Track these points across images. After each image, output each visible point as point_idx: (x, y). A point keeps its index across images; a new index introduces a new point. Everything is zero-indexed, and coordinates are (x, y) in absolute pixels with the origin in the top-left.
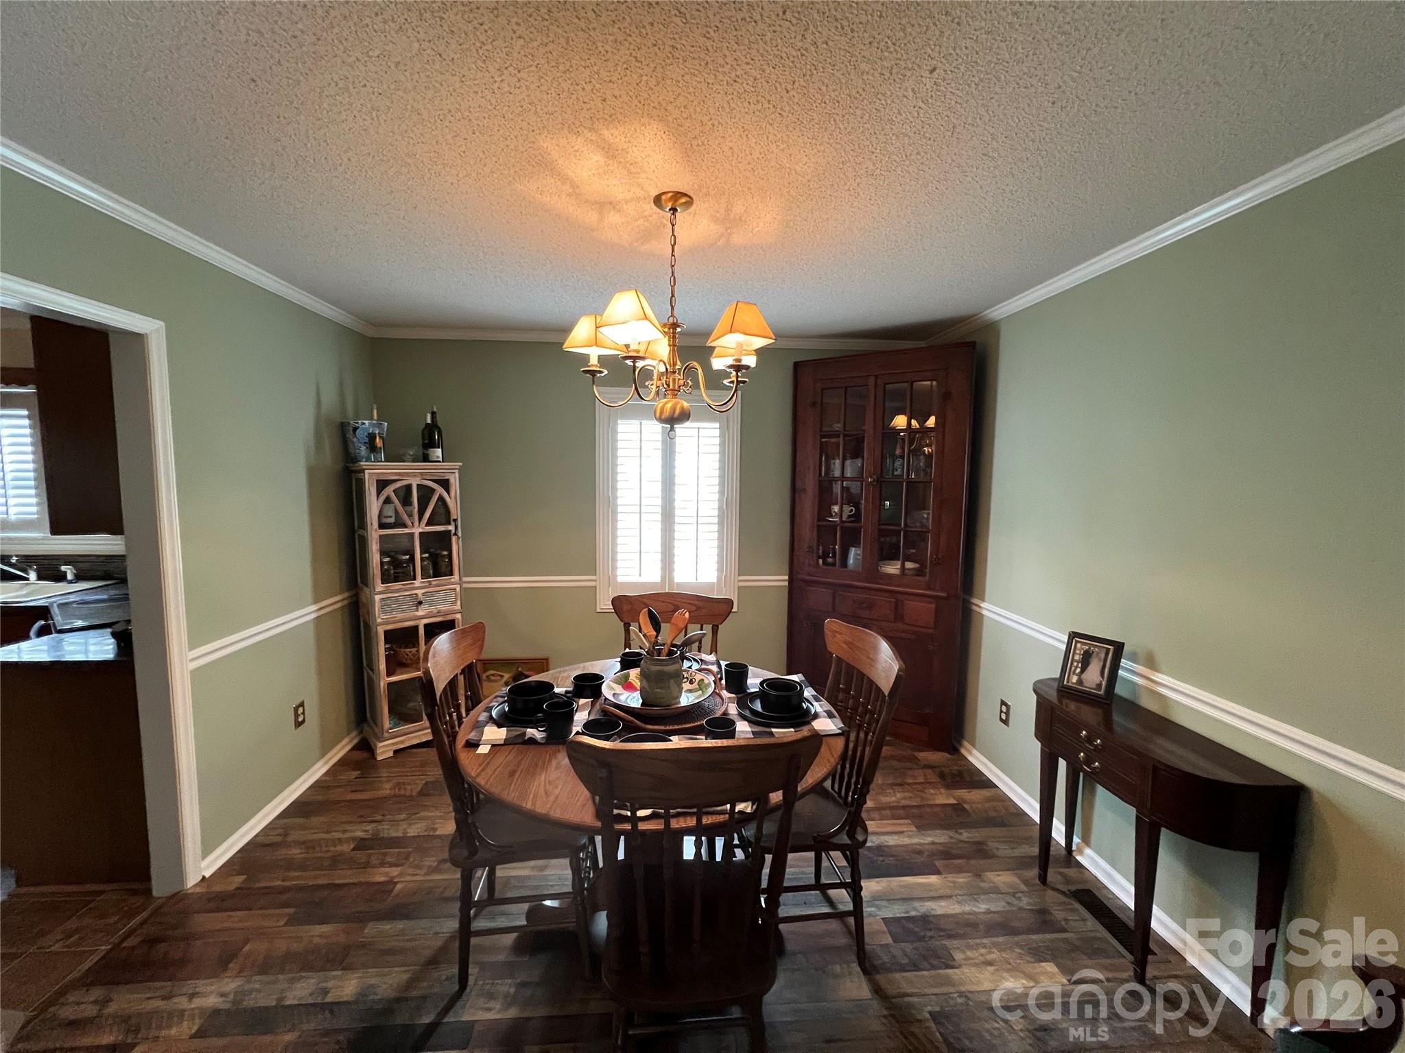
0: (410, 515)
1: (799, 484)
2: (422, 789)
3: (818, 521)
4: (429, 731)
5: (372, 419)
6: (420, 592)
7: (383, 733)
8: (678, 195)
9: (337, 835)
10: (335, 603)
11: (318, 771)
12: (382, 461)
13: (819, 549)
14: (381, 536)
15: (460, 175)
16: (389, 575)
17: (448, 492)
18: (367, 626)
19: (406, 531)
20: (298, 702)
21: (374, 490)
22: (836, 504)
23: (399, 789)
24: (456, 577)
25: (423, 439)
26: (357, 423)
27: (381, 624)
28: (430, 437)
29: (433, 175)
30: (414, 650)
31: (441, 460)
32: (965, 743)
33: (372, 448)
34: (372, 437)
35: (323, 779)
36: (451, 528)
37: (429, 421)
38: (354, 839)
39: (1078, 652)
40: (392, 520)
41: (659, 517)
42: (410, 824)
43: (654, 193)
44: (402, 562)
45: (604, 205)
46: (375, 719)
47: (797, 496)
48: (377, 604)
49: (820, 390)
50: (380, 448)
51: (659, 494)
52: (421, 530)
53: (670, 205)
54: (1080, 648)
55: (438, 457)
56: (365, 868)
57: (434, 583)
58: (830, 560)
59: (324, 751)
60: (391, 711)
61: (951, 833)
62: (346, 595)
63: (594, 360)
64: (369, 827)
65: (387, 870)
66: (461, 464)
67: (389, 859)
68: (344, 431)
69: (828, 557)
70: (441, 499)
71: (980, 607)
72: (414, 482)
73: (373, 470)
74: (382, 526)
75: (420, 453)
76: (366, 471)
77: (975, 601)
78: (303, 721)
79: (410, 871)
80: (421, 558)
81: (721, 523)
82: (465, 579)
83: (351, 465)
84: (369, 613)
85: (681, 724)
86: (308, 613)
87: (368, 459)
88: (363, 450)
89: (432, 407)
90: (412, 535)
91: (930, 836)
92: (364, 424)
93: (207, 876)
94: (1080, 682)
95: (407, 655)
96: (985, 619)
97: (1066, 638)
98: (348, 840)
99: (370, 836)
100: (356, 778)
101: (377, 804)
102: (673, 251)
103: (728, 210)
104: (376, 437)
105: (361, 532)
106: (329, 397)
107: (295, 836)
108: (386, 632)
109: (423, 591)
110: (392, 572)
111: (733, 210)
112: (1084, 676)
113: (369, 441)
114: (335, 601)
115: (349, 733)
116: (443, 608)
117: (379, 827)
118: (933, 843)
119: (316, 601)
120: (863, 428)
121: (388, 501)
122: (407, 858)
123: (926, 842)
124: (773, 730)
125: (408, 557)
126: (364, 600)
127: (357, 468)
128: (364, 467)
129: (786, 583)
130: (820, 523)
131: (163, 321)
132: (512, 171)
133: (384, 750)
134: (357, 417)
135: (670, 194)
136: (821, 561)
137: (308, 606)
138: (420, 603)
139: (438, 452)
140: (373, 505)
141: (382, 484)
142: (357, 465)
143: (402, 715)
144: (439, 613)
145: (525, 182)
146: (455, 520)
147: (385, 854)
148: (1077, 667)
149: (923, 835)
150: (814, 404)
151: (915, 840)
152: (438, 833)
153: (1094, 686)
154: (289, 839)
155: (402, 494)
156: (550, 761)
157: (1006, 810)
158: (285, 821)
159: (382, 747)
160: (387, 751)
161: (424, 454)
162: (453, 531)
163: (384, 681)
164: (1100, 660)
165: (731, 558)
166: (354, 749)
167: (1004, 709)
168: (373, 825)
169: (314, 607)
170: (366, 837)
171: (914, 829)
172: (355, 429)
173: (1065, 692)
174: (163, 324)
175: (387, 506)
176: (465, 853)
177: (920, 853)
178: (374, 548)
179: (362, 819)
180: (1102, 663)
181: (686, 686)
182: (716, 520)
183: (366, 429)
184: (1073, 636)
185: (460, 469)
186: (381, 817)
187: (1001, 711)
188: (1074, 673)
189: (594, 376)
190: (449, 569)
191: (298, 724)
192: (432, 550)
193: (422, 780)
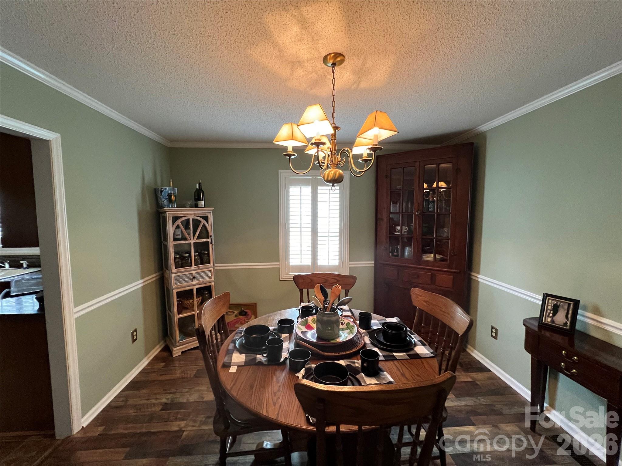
0: (189, 234)
1: (379, 216)
2: (195, 374)
3: (390, 234)
4: (197, 342)
5: (170, 186)
6: (194, 272)
7: (176, 343)
8: (338, 55)
9: (153, 401)
10: (153, 278)
11: (144, 363)
12: (175, 207)
13: (389, 248)
14: (174, 245)
15: (218, 45)
16: (179, 264)
17: (207, 222)
18: (168, 290)
19: (187, 242)
20: (134, 329)
21: (171, 222)
22: (399, 226)
23: (184, 374)
24: (211, 264)
25: (195, 196)
26: (163, 189)
27: (175, 289)
28: (198, 195)
29: (202, 44)
30: (191, 301)
31: (204, 206)
32: (469, 346)
33: (170, 201)
34: (170, 196)
35: (147, 368)
36: (209, 240)
37: (198, 188)
38: (161, 404)
39: (550, 304)
40: (180, 237)
41: (310, 233)
42: (190, 395)
43: (324, 54)
44: (185, 257)
45: (296, 63)
46: (172, 335)
47: (378, 222)
48: (173, 279)
49: (390, 169)
50: (174, 201)
51: (310, 222)
52: (194, 241)
53: (331, 62)
54: (551, 303)
55: (202, 205)
56: (166, 422)
57: (200, 268)
58: (395, 254)
59: (147, 353)
60: (180, 331)
61: (474, 399)
62: (157, 274)
63: (290, 149)
64: (169, 396)
65: (178, 423)
66: (214, 208)
67: (179, 416)
68: (156, 193)
69: (394, 252)
70: (204, 225)
71: (477, 277)
72: (191, 218)
73: (170, 212)
74: (175, 240)
75: (193, 203)
76: (167, 213)
77: (473, 274)
78: (136, 339)
79: (191, 424)
80: (195, 255)
81: (340, 236)
82: (216, 265)
83: (160, 210)
84: (169, 283)
85: (343, 351)
86: (138, 284)
87: (168, 206)
88: (166, 202)
89: (199, 181)
90: (190, 243)
91: (464, 401)
92: (166, 189)
93: (85, 426)
94: (553, 321)
95: (188, 303)
96: (480, 284)
97: (541, 298)
98: (158, 404)
99: (170, 402)
100: (163, 367)
101: (173, 382)
102: (334, 88)
103: (363, 65)
104: (172, 196)
105: (165, 243)
106: (149, 177)
107: (131, 402)
108: (177, 293)
109: (196, 272)
110: (180, 262)
111: (366, 65)
112: (554, 318)
113: (168, 197)
114: (152, 277)
115: (159, 343)
116: (205, 280)
117: (174, 397)
118: (466, 406)
119: (142, 278)
120: (413, 187)
121: (178, 227)
122: (189, 415)
123: (462, 405)
124: (395, 354)
125: (188, 255)
126: (166, 276)
127: (164, 211)
128: (166, 210)
129: (373, 265)
130: (390, 235)
131: (60, 134)
132: (247, 40)
133: (177, 351)
134: (162, 186)
135: (332, 55)
136: (391, 254)
137: (138, 280)
138: (194, 278)
139: (202, 203)
140: (171, 229)
141: (175, 219)
142: (162, 209)
143: (185, 334)
144: (203, 283)
145: (253, 48)
146: (211, 236)
147: (177, 413)
148: (550, 313)
149: (460, 400)
150: (387, 176)
151: (456, 404)
152: (204, 400)
153: (562, 324)
154: (129, 403)
155: (185, 224)
156: (272, 377)
157: (500, 385)
158: (127, 392)
159: (176, 350)
160: (179, 352)
161: (195, 204)
162: (210, 242)
163: (177, 317)
164: (564, 310)
165: (345, 254)
166: (162, 350)
167: (494, 330)
168: (171, 395)
169: (142, 281)
170: (167, 402)
171: (454, 397)
172: (162, 191)
173: (543, 326)
174: (59, 135)
175: (177, 230)
176: (223, 427)
177: (460, 411)
178: (171, 250)
179: (166, 392)
180: (566, 312)
181: (341, 327)
182: (338, 234)
183: (168, 191)
184: (546, 296)
185: (213, 211)
186: (175, 390)
187: (492, 332)
188: (548, 316)
189: (290, 157)
190: (208, 261)
191: (134, 341)
192: (199, 251)
193: (196, 368)
